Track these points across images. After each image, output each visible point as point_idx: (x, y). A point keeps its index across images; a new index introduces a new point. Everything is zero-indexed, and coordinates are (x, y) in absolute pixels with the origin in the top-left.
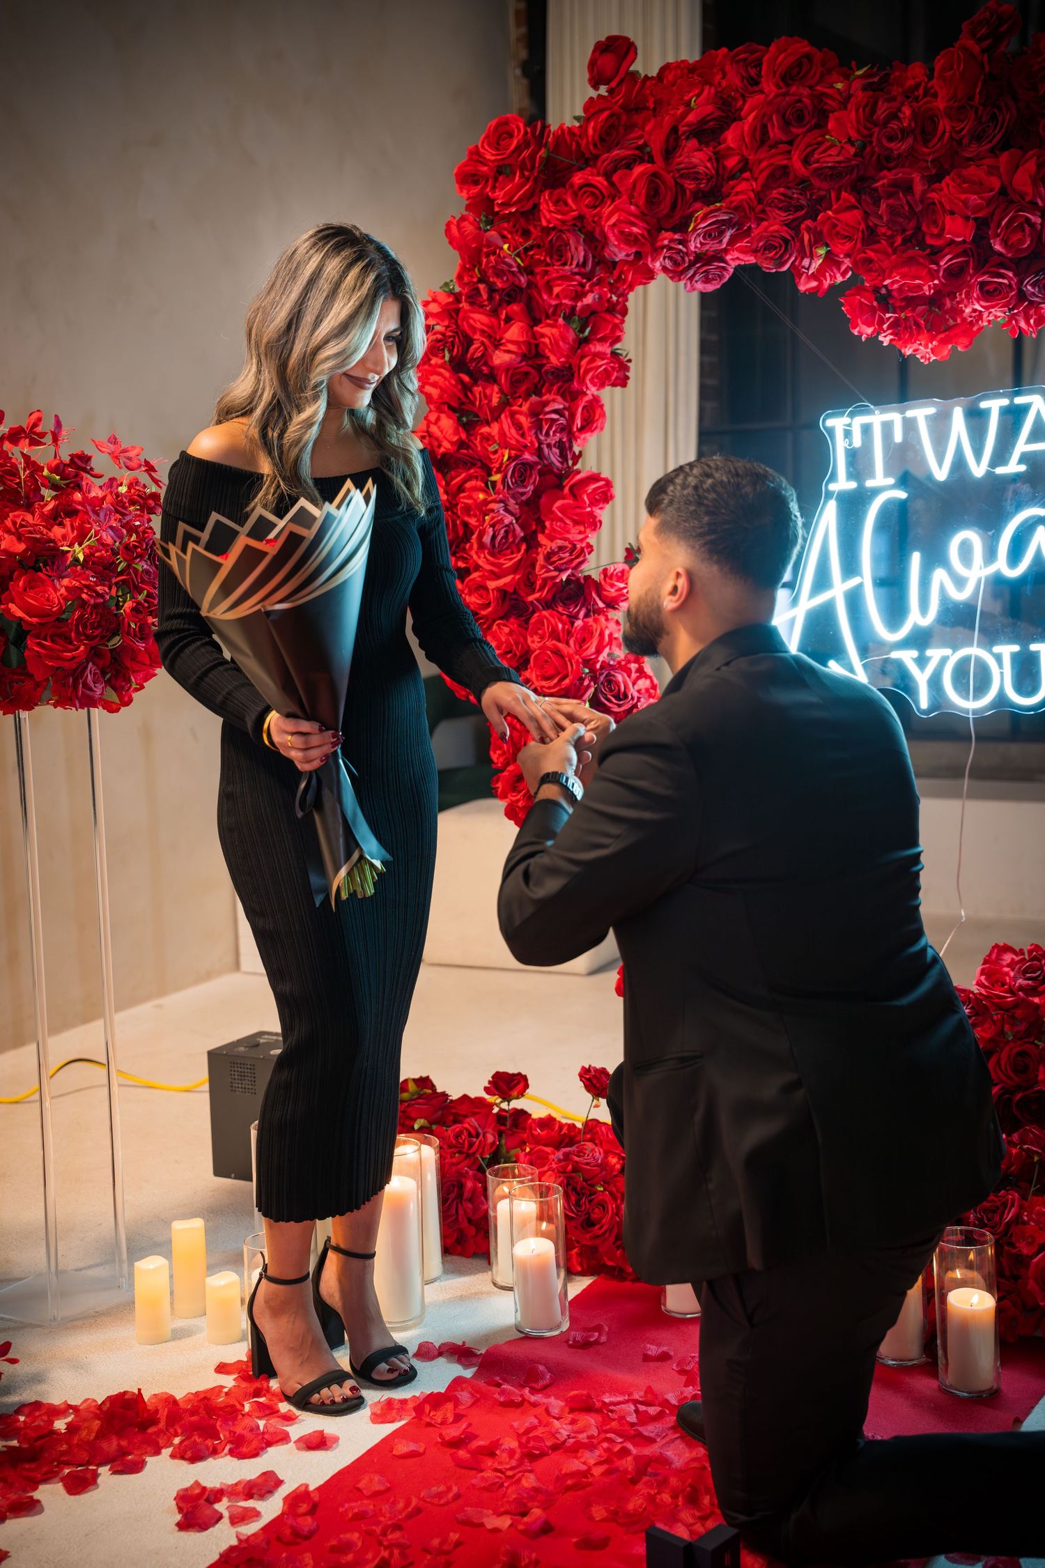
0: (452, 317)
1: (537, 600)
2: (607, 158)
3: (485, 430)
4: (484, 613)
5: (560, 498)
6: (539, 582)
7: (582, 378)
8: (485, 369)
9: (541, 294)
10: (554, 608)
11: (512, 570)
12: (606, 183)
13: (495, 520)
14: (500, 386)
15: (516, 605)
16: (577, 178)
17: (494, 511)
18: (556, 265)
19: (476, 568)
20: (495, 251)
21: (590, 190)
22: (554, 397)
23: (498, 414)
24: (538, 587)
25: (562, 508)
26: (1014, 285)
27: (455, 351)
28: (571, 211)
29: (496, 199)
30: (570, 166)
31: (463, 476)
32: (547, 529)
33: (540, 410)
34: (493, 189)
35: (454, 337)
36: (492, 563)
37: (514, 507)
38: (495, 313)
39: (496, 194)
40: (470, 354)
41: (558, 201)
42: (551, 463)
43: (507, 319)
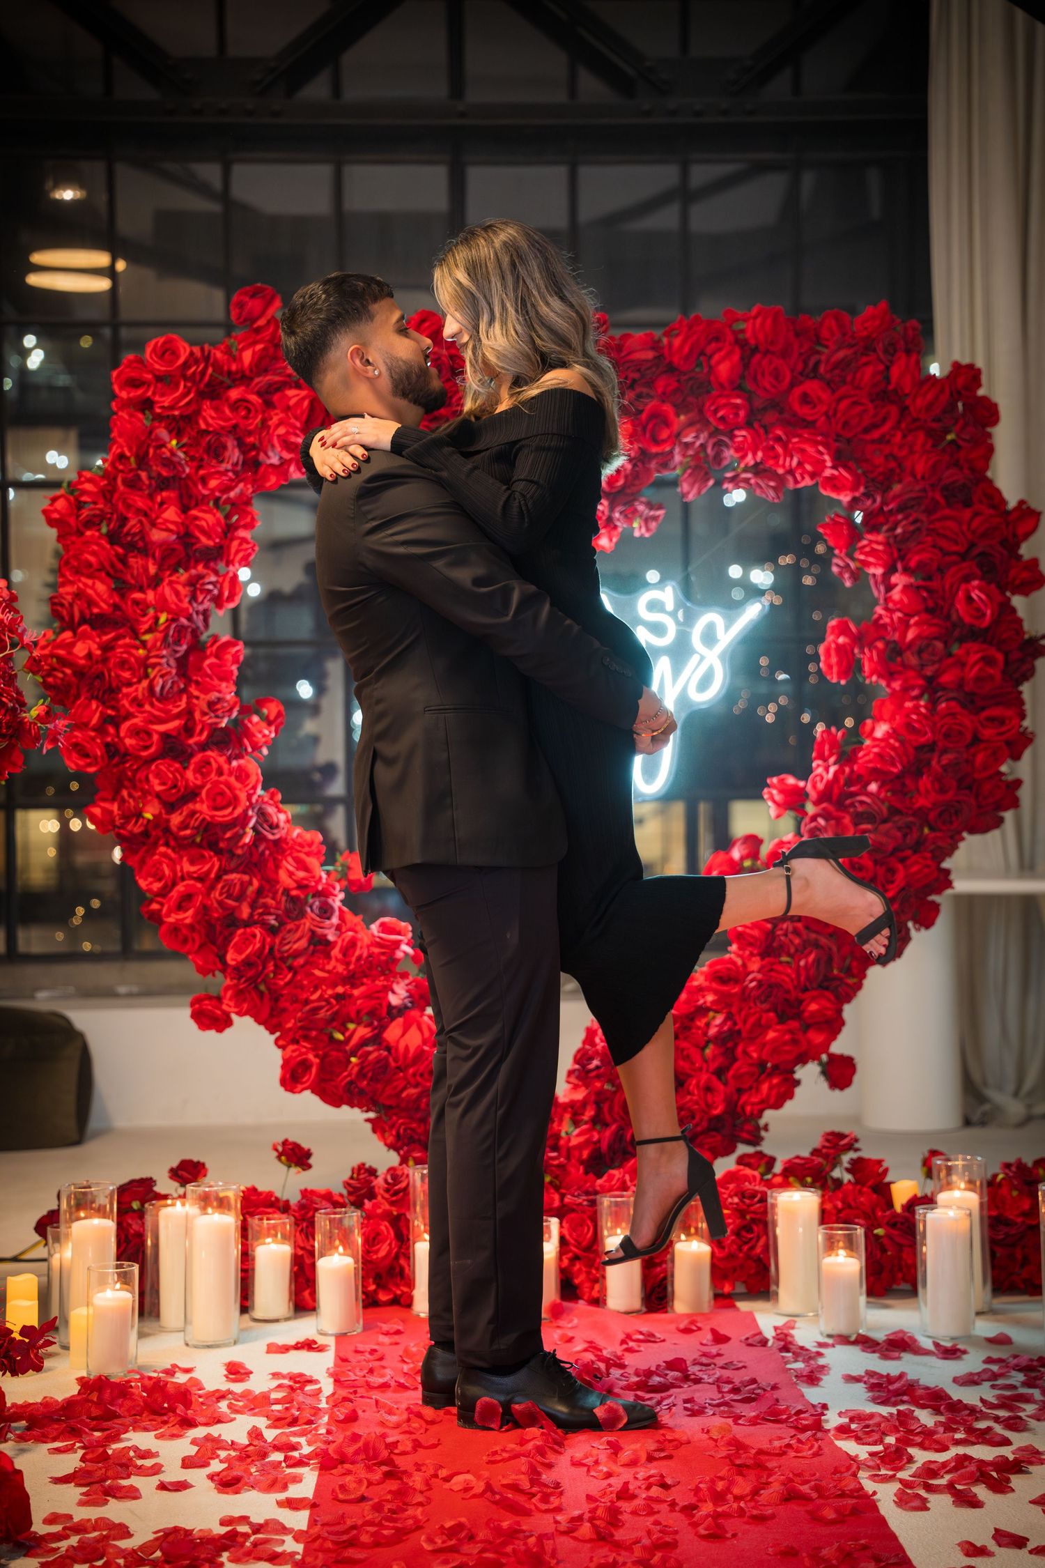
0: (105, 497)
1: (196, 744)
2: (261, 380)
3: (137, 595)
4: (144, 754)
5: (207, 657)
6: (199, 727)
7: (232, 557)
8: (141, 544)
9: (196, 486)
10: (212, 751)
11: (178, 716)
12: (260, 401)
13: (164, 672)
14: (154, 558)
15: (174, 749)
16: (234, 394)
17: (159, 664)
18: (214, 462)
19: (129, 716)
20: (164, 445)
21: (245, 404)
22: (205, 571)
23: (155, 583)
24: (198, 730)
25: (211, 666)
26: (607, 512)
27: (112, 526)
28: (230, 419)
29: (158, 402)
30: (222, 382)
31: (112, 635)
32: (197, 683)
33: (197, 582)
34: (154, 393)
35: (112, 514)
36: (159, 710)
37: (173, 663)
38: (151, 497)
39: (157, 398)
40: (125, 530)
41: (216, 410)
42: (197, 628)
43: (162, 503)
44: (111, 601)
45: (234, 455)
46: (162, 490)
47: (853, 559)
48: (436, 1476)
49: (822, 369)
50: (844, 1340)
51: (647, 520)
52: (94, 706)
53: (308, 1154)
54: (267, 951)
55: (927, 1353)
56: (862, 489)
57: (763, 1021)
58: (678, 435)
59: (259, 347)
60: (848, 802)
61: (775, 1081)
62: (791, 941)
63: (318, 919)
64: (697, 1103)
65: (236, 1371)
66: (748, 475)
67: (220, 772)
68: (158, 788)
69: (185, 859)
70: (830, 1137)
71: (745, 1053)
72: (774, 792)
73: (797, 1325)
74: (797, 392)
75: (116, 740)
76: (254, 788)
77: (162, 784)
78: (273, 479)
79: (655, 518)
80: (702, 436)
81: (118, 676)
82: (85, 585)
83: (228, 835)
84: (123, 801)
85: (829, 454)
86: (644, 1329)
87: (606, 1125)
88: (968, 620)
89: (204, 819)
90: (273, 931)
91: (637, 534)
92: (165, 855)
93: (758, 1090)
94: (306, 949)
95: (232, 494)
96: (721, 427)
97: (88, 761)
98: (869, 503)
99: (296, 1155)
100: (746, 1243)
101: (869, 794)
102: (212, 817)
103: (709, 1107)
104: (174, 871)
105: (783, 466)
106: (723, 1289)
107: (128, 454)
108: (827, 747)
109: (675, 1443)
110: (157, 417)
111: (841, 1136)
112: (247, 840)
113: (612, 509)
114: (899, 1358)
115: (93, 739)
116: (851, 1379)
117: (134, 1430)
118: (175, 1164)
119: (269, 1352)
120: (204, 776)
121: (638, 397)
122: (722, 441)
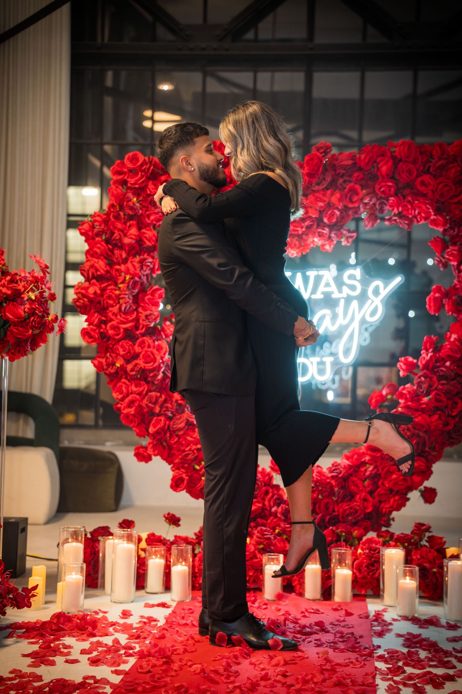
0: (105, 223)
1: (140, 333)
3: (117, 267)
4: (117, 337)
5: (146, 296)
6: (141, 326)
8: (120, 244)
9: (145, 218)
10: (147, 337)
11: (132, 321)
13: (126, 301)
14: (125, 251)
15: (130, 335)
16: (163, 178)
17: (124, 298)
18: (153, 208)
19: (112, 320)
20: (131, 200)
22: (148, 257)
23: (125, 261)
24: (141, 328)
25: (149, 299)
26: (328, 234)
27: (107, 236)
29: (129, 181)
30: (158, 173)
31: (106, 284)
32: (142, 306)
33: (144, 261)
34: (128, 178)
35: (107, 231)
36: (124, 318)
37: (131, 297)
38: (125, 223)
39: (129, 180)
40: (113, 238)
41: (155, 185)
42: (144, 282)
43: (130, 226)
44: (106, 269)
46: (130, 220)
47: (444, 257)
48: (186, 664)
49: (431, 170)
50: (405, 618)
51: (347, 238)
52: (96, 315)
53: (179, 520)
54: (166, 427)
55: (442, 626)
56: (448, 225)
57: (391, 470)
58: (362, 199)
60: (436, 370)
61: (397, 498)
62: (406, 434)
63: (190, 414)
64: (359, 506)
65: (126, 614)
66: (396, 218)
67: (149, 346)
68: (122, 353)
69: (133, 385)
70: (417, 525)
71: (383, 484)
72: (402, 364)
73: (388, 610)
74: (419, 180)
75: (105, 331)
76: (165, 354)
77: (124, 351)
79: (351, 237)
80: (373, 200)
81: (107, 302)
82: (95, 262)
83: (151, 375)
84: (107, 358)
85: (432, 209)
86: (314, 608)
87: (318, 514)
89: (141, 368)
90: (170, 419)
91: (343, 244)
92: (125, 383)
93: (389, 502)
94: (184, 427)
96: (383, 196)
97: (92, 340)
98: (452, 231)
99: (173, 520)
100: (371, 571)
101: (446, 367)
102: (144, 367)
103: (365, 508)
104: (128, 390)
105: (411, 214)
106: (361, 592)
107: (115, 204)
108: (428, 344)
109: (301, 658)
110: (128, 188)
111: (423, 525)
112: (159, 377)
113: (330, 232)
114: (427, 628)
115: (95, 330)
116: (399, 635)
117: (69, 636)
118: (121, 521)
119: (145, 607)
120: (142, 348)
121: (345, 182)
122: (383, 202)
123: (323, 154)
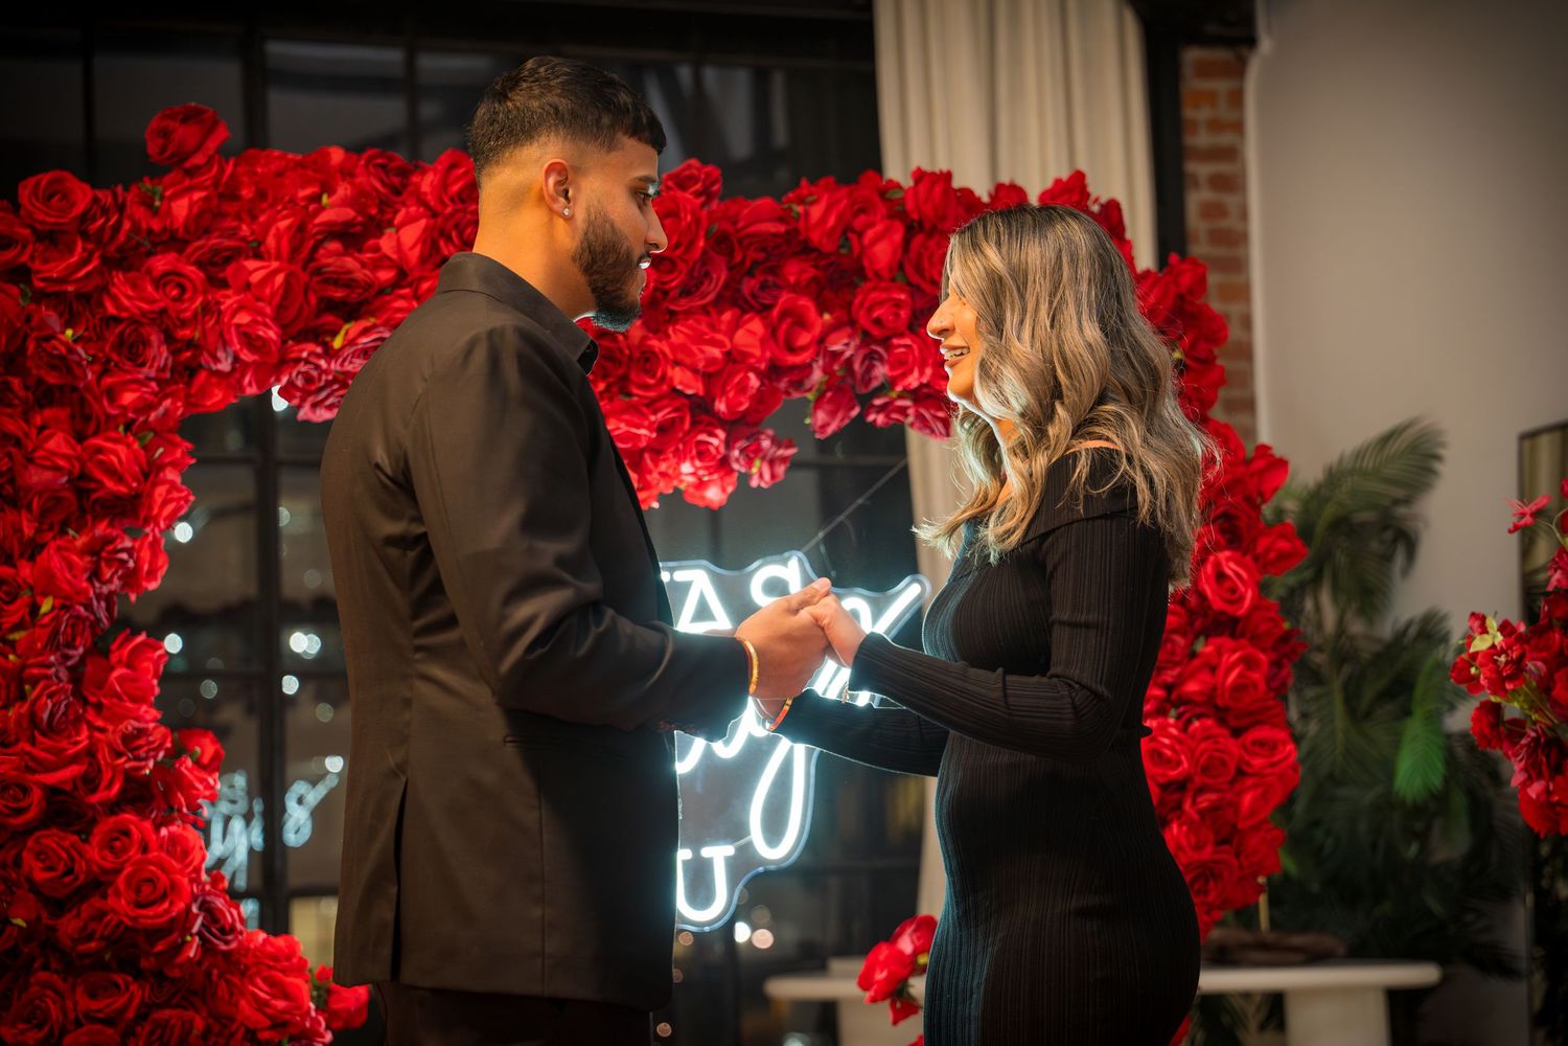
1: (101, 803)
2: (203, 245)
4: (14, 822)
5: (112, 669)
6: (107, 775)
7: (155, 511)
8: (8, 490)
9: (98, 401)
10: (130, 813)
11: (75, 759)
12: (202, 275)
13: (53, 689)
14: (30, 511)
15: (66, 812)
16: (160, 264)
17: (48, 677)
18: (128, 365)
20: (52, 337)
21: (177, 279)
22: (113, 532)
23: (32, 550)
24: (104, 783)
25: (121, 680)
26: (722, 448)
28: (154, 302)
29: (38, 272)
30: (141, 246)
32: (101, 707)
33: (102, 549)
34: (32, 258)
36: (45, 750)
37: (64, 674)
38: (27, 417)
39: (37, 265)
41: (134, 286)
42: (98, 620)
43: (42, 428)
45: (161, 355)
46: (42, 407)
51: (771, 463)
58: (821, 341)
59: (197, 195)
66: (907, 403)
67: (145, 846)
68: (38, 877)
69: (82, 990)
76: (198, 869)
77: (46, 870)
78: (218, 395)
79: (783, 460)
80: (852, 344)
83: (160, 947)
88: (1218, 604)
89: (120, 924)
91: (754, 483)
92: (46, 985)
95: (153, 416)
96: (876, 333)
102: (135, 919)
104: (63, 1010)
110: (39, 297)
112: (190, 954)
120: (119, 853)
121: (764, 286)
122: (877, 352)
123: (702, 199)
